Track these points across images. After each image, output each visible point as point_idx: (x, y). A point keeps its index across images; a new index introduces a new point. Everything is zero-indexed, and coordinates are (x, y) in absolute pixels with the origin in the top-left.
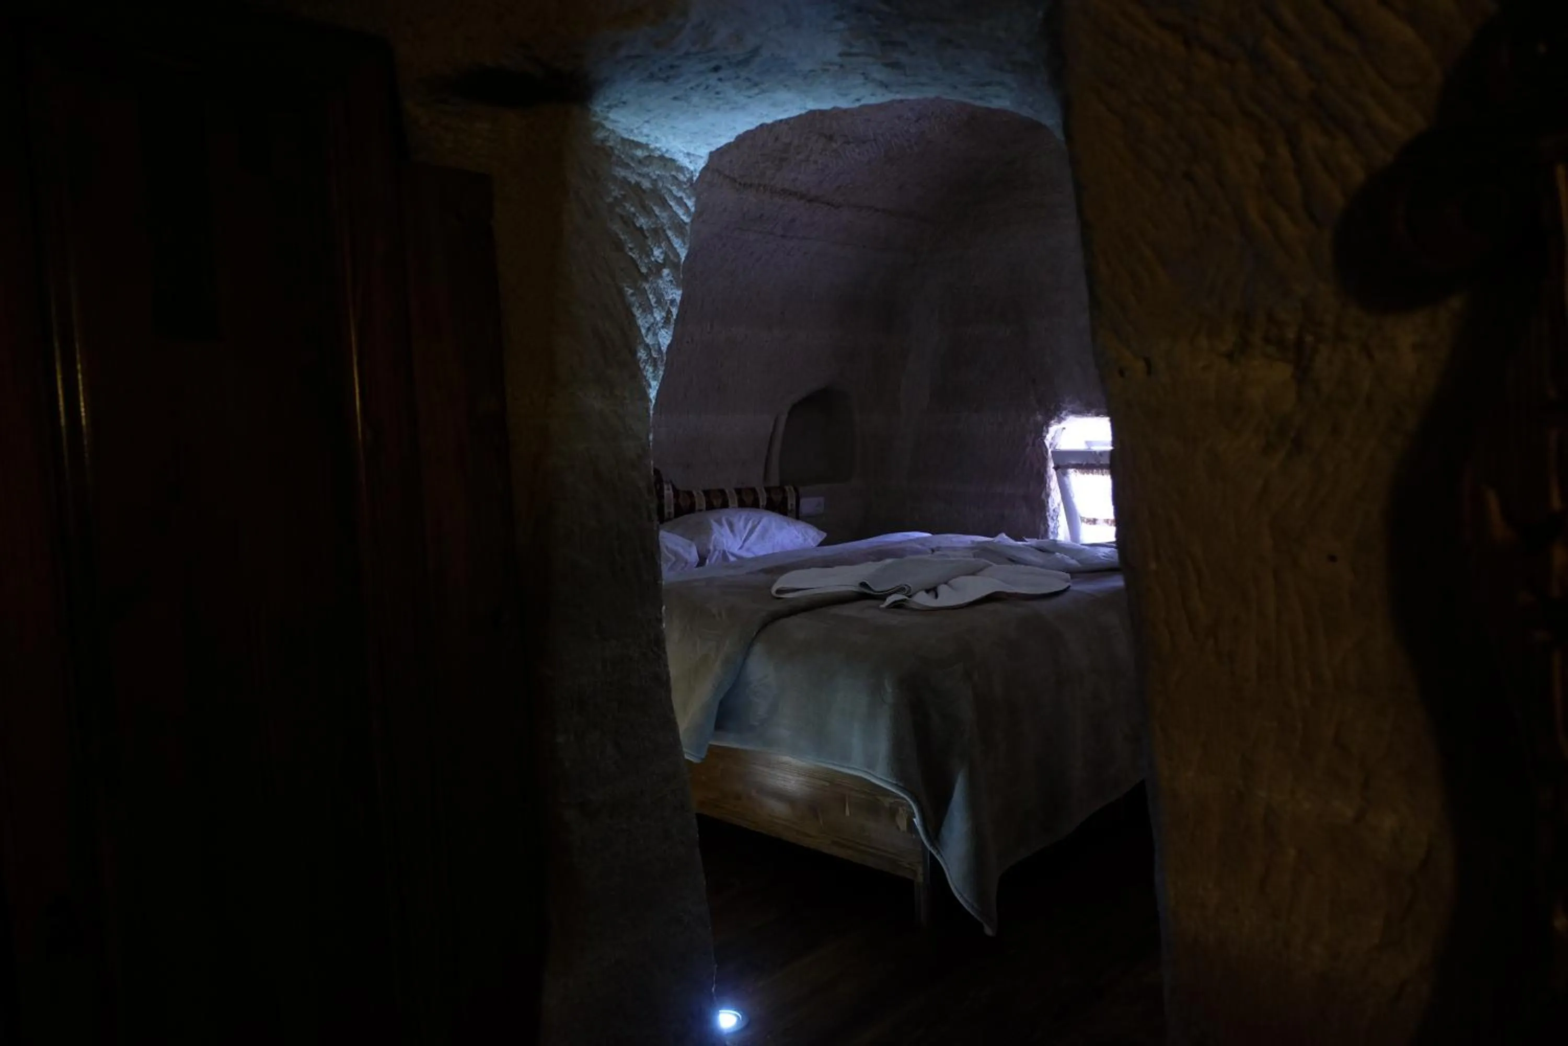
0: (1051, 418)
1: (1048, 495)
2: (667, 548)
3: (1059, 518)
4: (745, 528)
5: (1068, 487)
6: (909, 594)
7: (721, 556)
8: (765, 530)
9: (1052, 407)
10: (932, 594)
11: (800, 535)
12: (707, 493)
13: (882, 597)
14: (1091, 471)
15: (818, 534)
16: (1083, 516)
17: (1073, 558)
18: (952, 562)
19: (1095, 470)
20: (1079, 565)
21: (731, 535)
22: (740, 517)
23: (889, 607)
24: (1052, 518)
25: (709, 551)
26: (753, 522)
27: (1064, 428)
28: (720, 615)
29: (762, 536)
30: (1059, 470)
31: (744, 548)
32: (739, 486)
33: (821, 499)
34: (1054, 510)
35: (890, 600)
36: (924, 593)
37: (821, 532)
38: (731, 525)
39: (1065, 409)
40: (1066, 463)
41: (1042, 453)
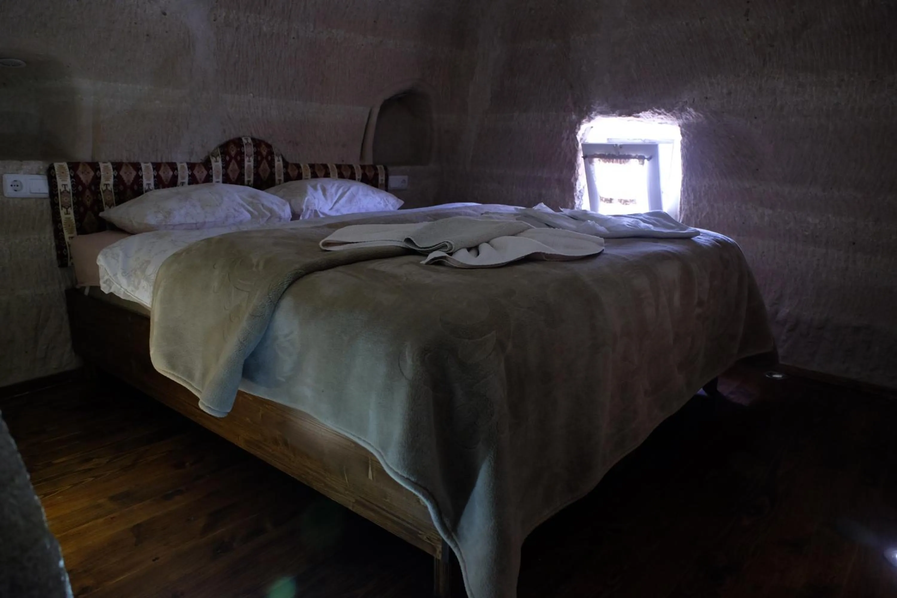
0: (583, 118)
1: (576, 179)
2: (263, 205)
3: (583, 198)
4: (336, 193)
5: (593, 172)
6: (451, 251)
7: (313, 215)
8: (353, 196)
9: (585, 109)
10: (473, 252)
11: (382, 202)
12: (312, 166)
13: (424, 253)
14: (611, 160)
15: (397, 201)
16: (602, 196)
17: (601, 226)
18: (497, 223)
19: (615, 160)
20: (608, 232)
21: (322, 197)
22: (333, 185)
23: (427, 263)
24: (578, 197)
25: (302, 210)
26: (343, 190)
27: (592, 127)
28: (258, 266)
29: (350, 200)
30: (587, 159)
31: (334, 209)
32: (340, 163)
33: (406, 178)
34: (580, 191)
35: (431, 256)
36: (465, 251)
37: (399, 200)
38: (324, 191)
39: (595, 110)
40: (593, 154)
41: (574, 145)
